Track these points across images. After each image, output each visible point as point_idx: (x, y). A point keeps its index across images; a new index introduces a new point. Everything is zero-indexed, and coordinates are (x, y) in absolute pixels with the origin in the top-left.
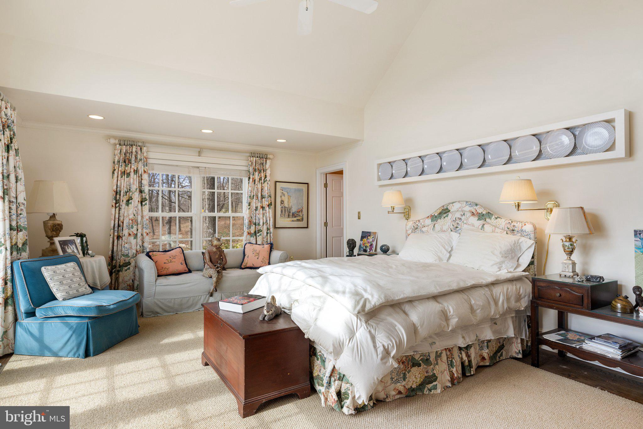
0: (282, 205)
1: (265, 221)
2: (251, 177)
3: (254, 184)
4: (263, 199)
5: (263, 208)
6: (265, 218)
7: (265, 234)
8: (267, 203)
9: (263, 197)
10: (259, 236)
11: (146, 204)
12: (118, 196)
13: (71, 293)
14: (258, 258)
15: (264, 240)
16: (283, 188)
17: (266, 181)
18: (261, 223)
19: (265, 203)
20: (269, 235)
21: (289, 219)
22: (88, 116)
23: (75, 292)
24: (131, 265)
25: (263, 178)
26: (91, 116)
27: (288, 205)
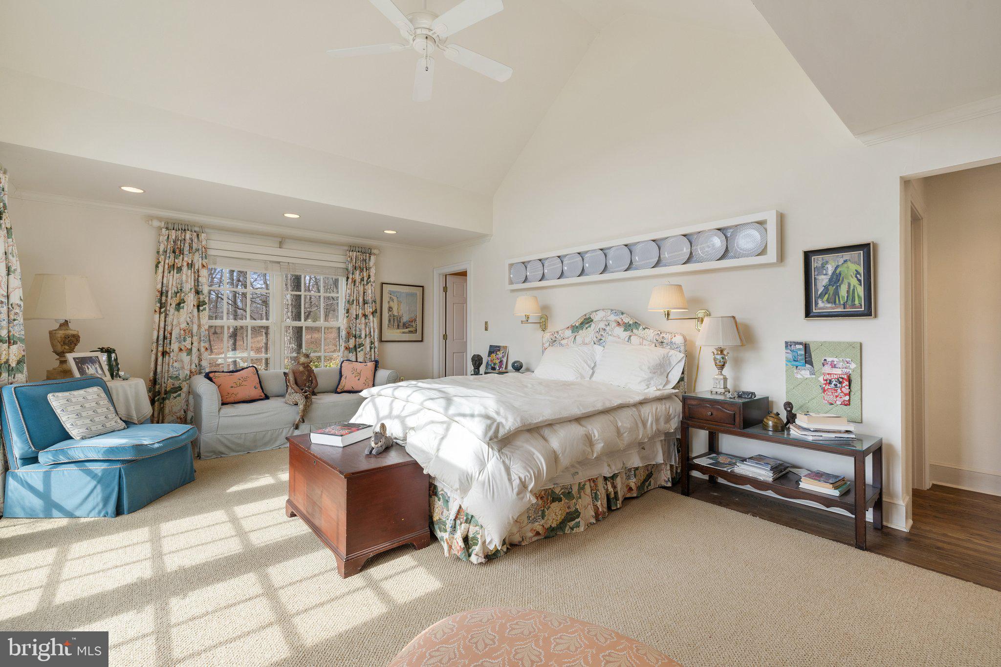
0: (390, 313)
1: (368, 333)
2: (351, 277)
3: (354, 285)
4: (366, 305)
5: (365, 316)
6: (367, 329)
7: (368, 349)
8: (371, 310)
9: (365, 302)
10: (359, 352)
11: (205, 309)
12: (164, 298)
13: (93, 428)
14: (359, 379)
15: (367, 356)
16: (392, 291)
17: (370, 281)
18: (363, 336)
19: (369, 309)
20: (373, 350)
21: (398, 331)
22: (120, 187)
23: (100, 427)
24: (182, 390)
25: (365, 279)
26: (124, 188)
27: (398, 312)
